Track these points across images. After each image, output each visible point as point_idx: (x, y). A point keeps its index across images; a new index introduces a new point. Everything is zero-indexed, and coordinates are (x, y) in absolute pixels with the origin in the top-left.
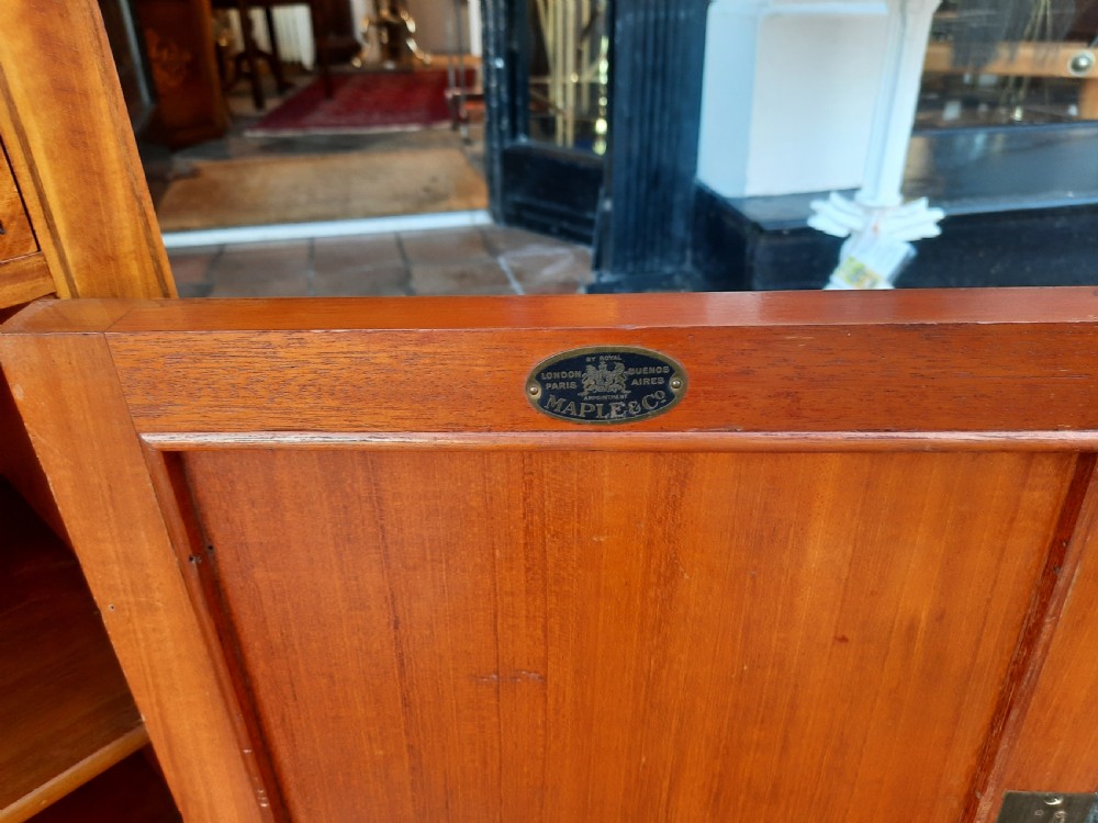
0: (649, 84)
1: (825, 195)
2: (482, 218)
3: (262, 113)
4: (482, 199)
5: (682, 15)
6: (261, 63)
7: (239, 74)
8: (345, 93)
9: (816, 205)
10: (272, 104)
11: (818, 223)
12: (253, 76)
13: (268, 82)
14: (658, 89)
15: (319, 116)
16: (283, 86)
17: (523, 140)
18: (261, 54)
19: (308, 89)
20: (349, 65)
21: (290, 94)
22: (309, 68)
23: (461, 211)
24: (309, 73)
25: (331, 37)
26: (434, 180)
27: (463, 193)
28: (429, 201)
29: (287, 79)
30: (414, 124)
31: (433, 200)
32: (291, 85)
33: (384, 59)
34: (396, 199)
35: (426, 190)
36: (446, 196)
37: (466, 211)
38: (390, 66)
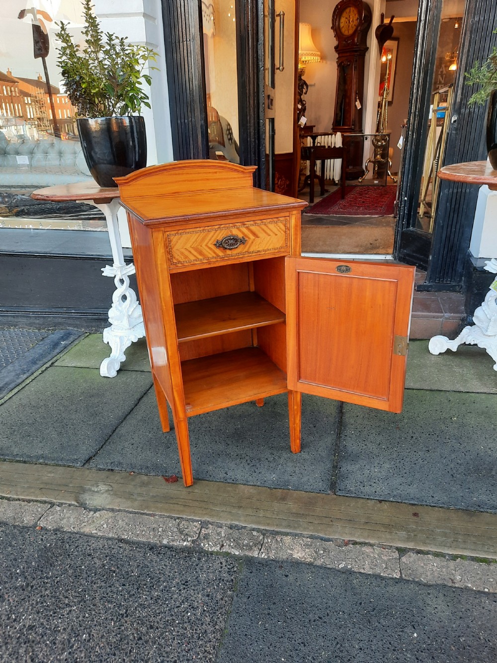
0: (452, 214)
1: (489, 259)
2: (389, 257)
3: (312, 204)
4: (391, 250)
5: (468, 190)
6: (316, 181)
7: (306, 185)
8: (350, 196)
9: (486, 262)
10: (317, 200)
11: (486, 268)
12: (311, 186)
13: (317, 189)
14: (456, 216)
15: (336, 208)
16: (323, 191)
17: (411, 228)
18: (317, 177)
19: (334, 193)
20: (356, 181)
21: (325, 196)
22: (337, 182)
23: (382, 254)
24: (336, 184)
25: (350, 167)
26: (376, 240)
27: (386, 247)
28: (370, 249)
29: (326, 188)
30: (377, 214)
31: (371, 248)
32: (327, 191)
33: (374, 179)
34: (357, 246)
35: (371, 244)
36: (378, 248)
37: (384, 254)
38: (376, 182)
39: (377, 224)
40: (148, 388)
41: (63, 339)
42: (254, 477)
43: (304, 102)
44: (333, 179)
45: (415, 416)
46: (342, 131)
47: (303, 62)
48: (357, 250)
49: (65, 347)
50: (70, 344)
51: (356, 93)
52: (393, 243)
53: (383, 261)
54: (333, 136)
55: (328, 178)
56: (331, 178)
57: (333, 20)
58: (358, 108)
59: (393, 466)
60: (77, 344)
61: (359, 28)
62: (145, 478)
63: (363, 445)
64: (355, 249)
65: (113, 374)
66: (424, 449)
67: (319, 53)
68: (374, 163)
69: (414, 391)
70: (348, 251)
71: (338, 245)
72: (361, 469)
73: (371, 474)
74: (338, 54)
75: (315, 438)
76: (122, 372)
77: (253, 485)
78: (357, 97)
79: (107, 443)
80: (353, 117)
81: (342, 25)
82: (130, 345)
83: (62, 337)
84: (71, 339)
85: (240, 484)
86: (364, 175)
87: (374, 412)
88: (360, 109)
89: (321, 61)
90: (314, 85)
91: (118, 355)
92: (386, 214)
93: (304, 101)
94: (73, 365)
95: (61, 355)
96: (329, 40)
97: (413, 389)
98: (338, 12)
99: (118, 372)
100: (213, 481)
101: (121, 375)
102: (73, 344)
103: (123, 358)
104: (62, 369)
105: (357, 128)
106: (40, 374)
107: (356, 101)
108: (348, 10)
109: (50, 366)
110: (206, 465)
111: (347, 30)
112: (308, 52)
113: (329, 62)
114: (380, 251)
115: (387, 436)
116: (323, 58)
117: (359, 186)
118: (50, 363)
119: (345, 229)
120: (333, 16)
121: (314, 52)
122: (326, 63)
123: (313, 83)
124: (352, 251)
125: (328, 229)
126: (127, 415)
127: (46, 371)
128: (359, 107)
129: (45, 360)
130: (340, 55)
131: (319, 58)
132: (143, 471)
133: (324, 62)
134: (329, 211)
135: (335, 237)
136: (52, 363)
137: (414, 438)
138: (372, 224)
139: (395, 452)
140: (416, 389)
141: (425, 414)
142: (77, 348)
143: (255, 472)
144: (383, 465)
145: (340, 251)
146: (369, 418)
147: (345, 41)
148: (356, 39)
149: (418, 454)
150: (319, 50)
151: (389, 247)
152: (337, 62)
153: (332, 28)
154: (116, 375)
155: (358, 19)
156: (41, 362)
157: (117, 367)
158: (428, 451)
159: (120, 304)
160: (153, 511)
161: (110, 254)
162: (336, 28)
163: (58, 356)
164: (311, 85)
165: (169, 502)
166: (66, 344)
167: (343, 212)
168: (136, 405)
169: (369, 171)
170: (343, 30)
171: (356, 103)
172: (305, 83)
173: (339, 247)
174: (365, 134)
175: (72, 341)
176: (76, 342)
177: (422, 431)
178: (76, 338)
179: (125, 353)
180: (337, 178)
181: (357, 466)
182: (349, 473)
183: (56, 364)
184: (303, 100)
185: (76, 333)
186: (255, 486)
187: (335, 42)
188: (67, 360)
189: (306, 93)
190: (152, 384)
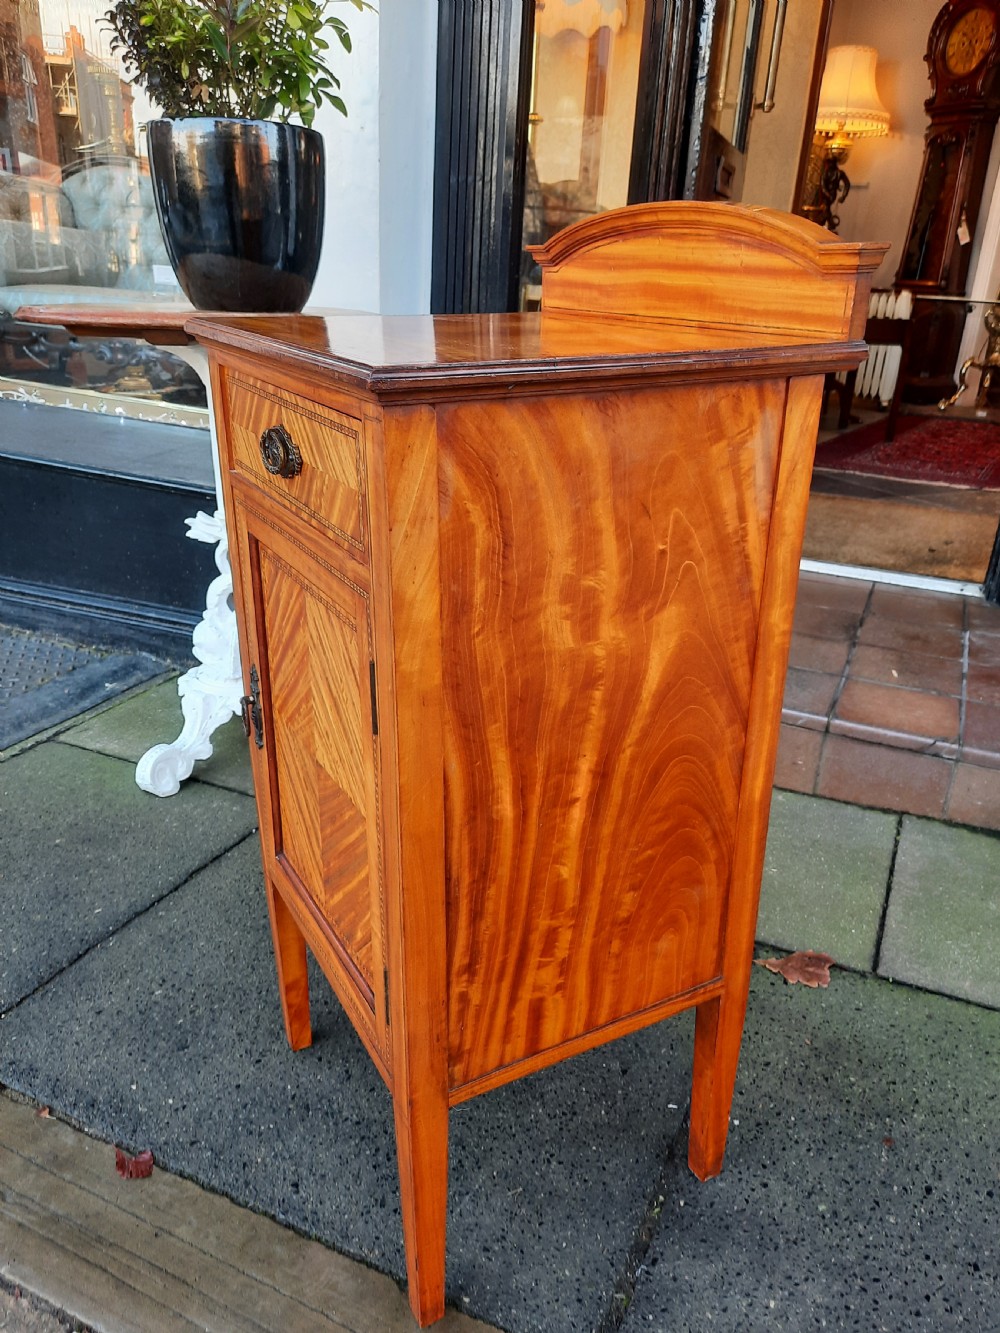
2: (973, 591)
4: (980, 574)
8: (908, 438)
15: (866, 458)
16: (845, 420)
19: (873, 427)
20: (933, 407)
21: (851, 429)
22: (885, 404)
23: (953, 579)
24: (883, 409)
25: (923, 375)
26: (947, 543)
27: (969, 562)
28: (926, 562)
29: (853, 412)
30: (965, 481)
31: (931, 562)
32: (856, 420)
33: (978, 406)
34: (893, 552)
35: (931, 550)
36: (949, 562)
37: (959, 580)
38: (981, 414)
39: (961, 505)
40: (231, 842)
41: (114, 676)
42: (370, 1225)
43: (836, 221)
44: (877, 396)
45: (955, 1108)
46: (914, 290)
47: (849, 134)
48: (891, 561)
49: (108, 698)
50: (123, 691)
51: (962, 208)
52: (990, 554)
53: (953, 598)
54: (892, 298)
55: (865, 393)
56: (873, 394)
57: (931, 40)
58: (962, 243)
59: (837, 1302)
60: (137, 695)
61: (992, 57)
62: (69, 1138)
63: (756, 1183)
64: (887, 557)
65: (168, 786)
66: (961, 1252)
67: (887, 115)
68: (985, 368)
69: (972, 1010)
70: (865, 561)
71: (844, 543)
72: (721, 1284)
73: (752, 1317)
74: (933, 117)
75: (612, 1116)
76: (196, 787)
77: (352, 1257)
78: (963, 218)
79: (38, 995)
80: (947, 261)
81: (950, 51)
82: (226, 719)
83: (115, 672)
84: (132, 680)
85: (319, 1240)
86: (955, 393)
87: (823, 1060)
88: (967, 244)
89: (890, 135)
90: (866, 187)
91: (195, 743)
92: (988, 484)
93: (836, 217)
94: (98, 746)
95: (88, 717)
96: (915, 85)
97: (968, 1002)
98: (945, 23)
99: (185, 784)
100: (245, 1206)
101: (188, 793)
102: (129, 694)
103: (206, 751)
104: (68, 751)
105: (954, 287)
106: (14, 756)
107: (959, 225)
108: (971, 16)
109: (49, 740)
110: (254, 1140)
111: (961, 64)
112: (861, 111)
113: (907, 137)
114: (952, 570)
115: (844, 1165)
116: (895, 126)
117: (937, 417)
118: (50, 732)
119: (876, 509)
120: (933, 31)
121: (874, 112)
122: (901, 138)
123: (864, 182)
124: (876, 560)
125: (830, 503)
126: (138, 914)
127: (31, 752)
128: (964, 239)
129: (45, 723)
130: (937, 120)
131: (885, 126)
132: (76, 1113)
133: (897, 135)
134: (847, 463)
135: (844, 522)
136: (57, 734)
137: (935, 1195)
138: (946, 503)
139: (856, 1238)
140: (978, 1005)
141: (991, 1104)
142: (133, 704)
143: (382, 1205)
144: (804, 1287)
145: (844, 557)
146: (804, 1080)
147: (953, 87)
148: (980, 82)
149: (934, 1273)
150: (888, 107)
151: (976, 564)
152: (927, 136)
153: (927, 58)
154: (176, 790)
155: (992, 35)
156: (34, 727)
157: (184, 772)
158: (976, 1268)
159: (220, 614)
160: (23, 1278)
161: (212, 486)
162: (936, 58)
163: (81, 717)
164: (859, 187)
165: (84, 1255)
166: (112, 690)
167: (880, 468)
168: (176, 889)
169: (966, 387)
170: (952, 63)
171: (960, 230)
172: (843, 176)
173: (845, 549)
174: (972, 299)
175: (131, 685)
176: (137, 690)
177: (968, 1174)
178: (144, 678)
179: (213, 739)
180: (887, 395)
181: (712, 1269)
182: (674, 1292)
183: (62, 738)
184: (833, 214)
185: (150, 666)
186: (362, 1261)
187: (928, 92)
188: (94, 734)
189: (842, 200)
190: (247, 832)
